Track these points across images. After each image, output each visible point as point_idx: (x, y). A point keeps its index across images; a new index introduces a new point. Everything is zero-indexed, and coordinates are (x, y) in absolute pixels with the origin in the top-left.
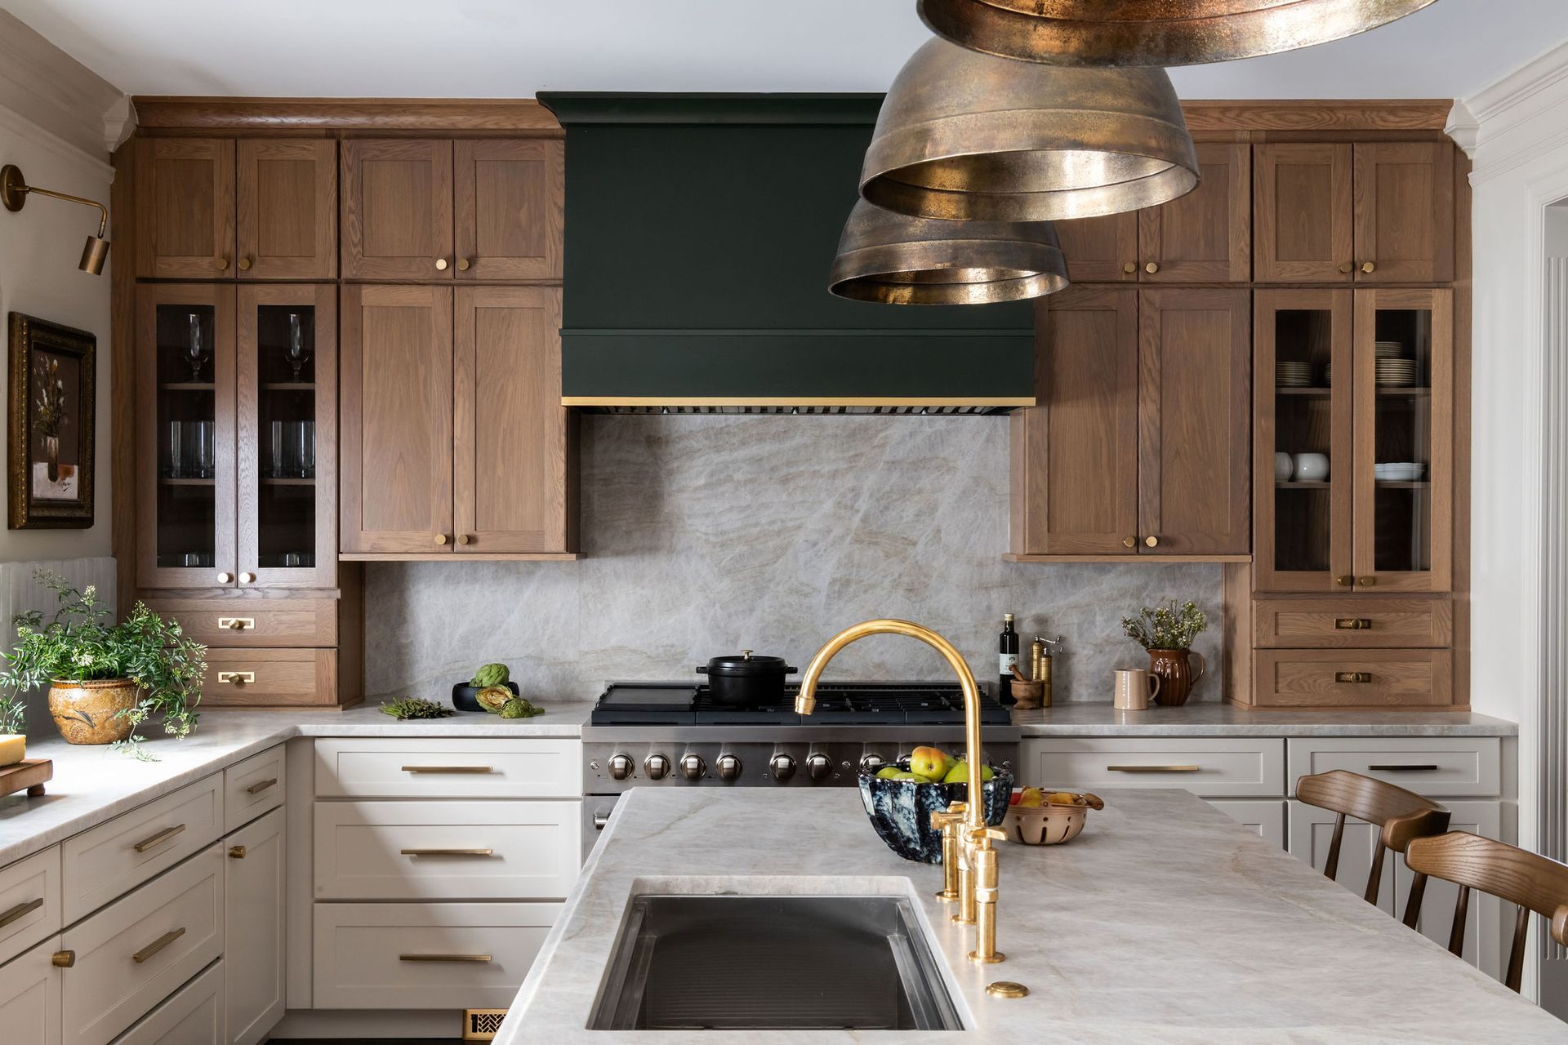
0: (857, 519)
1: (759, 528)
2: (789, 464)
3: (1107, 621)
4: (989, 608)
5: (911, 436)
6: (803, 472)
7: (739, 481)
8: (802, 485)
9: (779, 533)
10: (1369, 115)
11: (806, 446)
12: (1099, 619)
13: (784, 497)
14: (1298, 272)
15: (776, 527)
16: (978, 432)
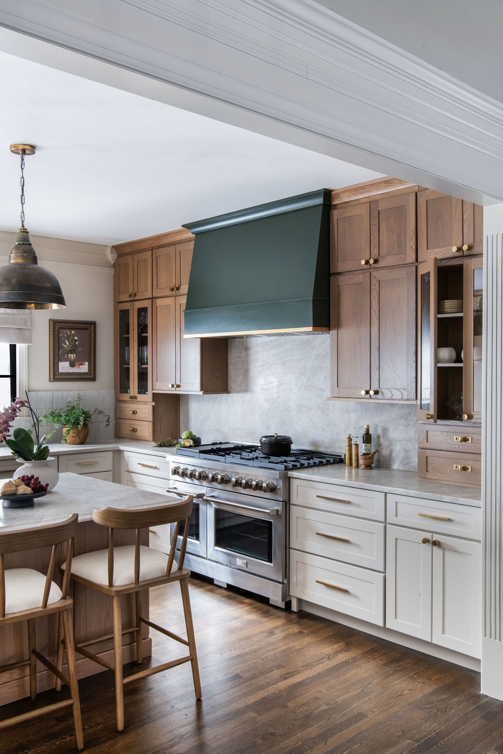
0: (306, 379)
6: (289, 360)
7: (271, 364)
8: (289, 365)
13: (283, 370)
14: (437, 254)
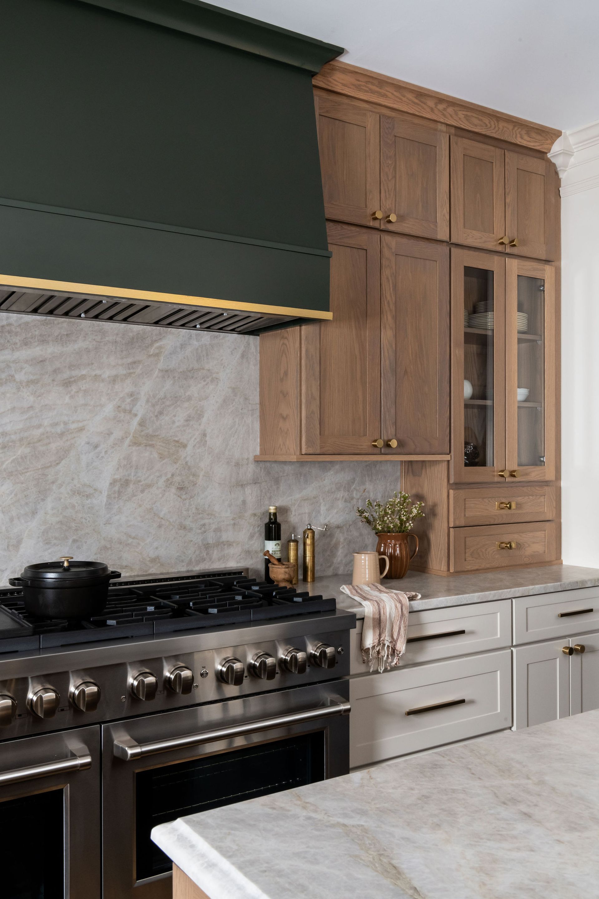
0: (135, 422)
1: (41, 430)
2: (71, 367)
3: (328, 510)
4: (244, 502)
5: (181, 348)
6: (85, 375)
7: (21, 383)
8: (84, 388)
9: (62, 434)
10: (516, 131)
11: (88, 351)
12: (323, 509)
13: (67, 399)
14: (476, 239)
15: (59, 429)
16: (235, 349)
